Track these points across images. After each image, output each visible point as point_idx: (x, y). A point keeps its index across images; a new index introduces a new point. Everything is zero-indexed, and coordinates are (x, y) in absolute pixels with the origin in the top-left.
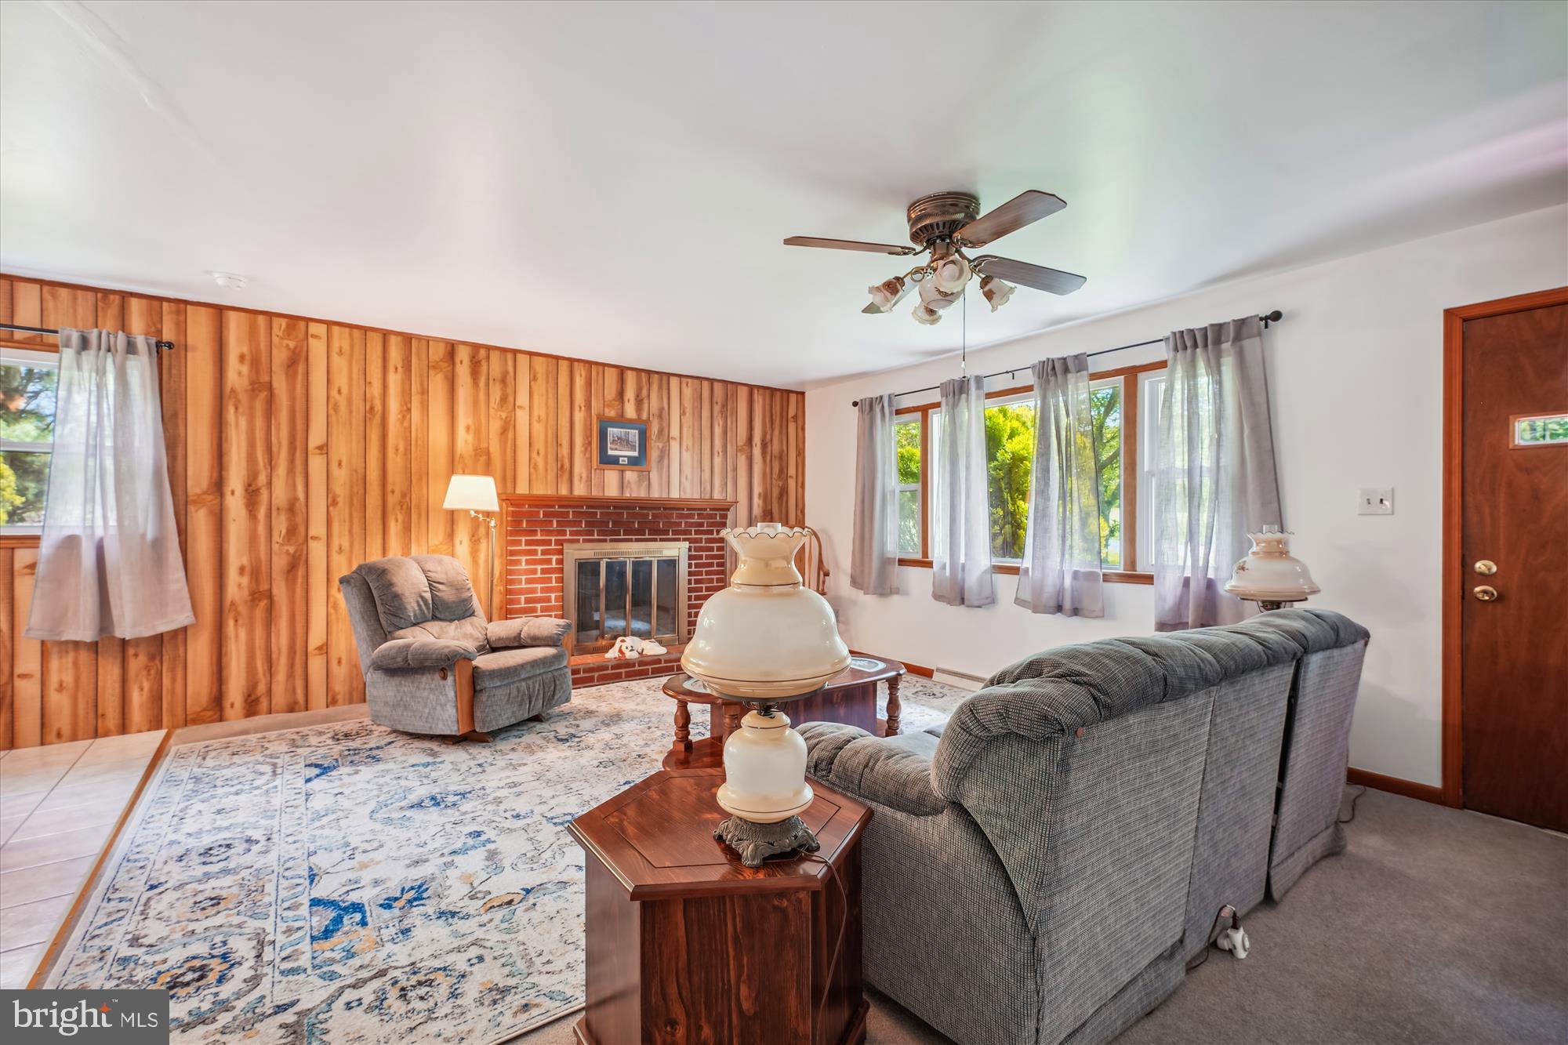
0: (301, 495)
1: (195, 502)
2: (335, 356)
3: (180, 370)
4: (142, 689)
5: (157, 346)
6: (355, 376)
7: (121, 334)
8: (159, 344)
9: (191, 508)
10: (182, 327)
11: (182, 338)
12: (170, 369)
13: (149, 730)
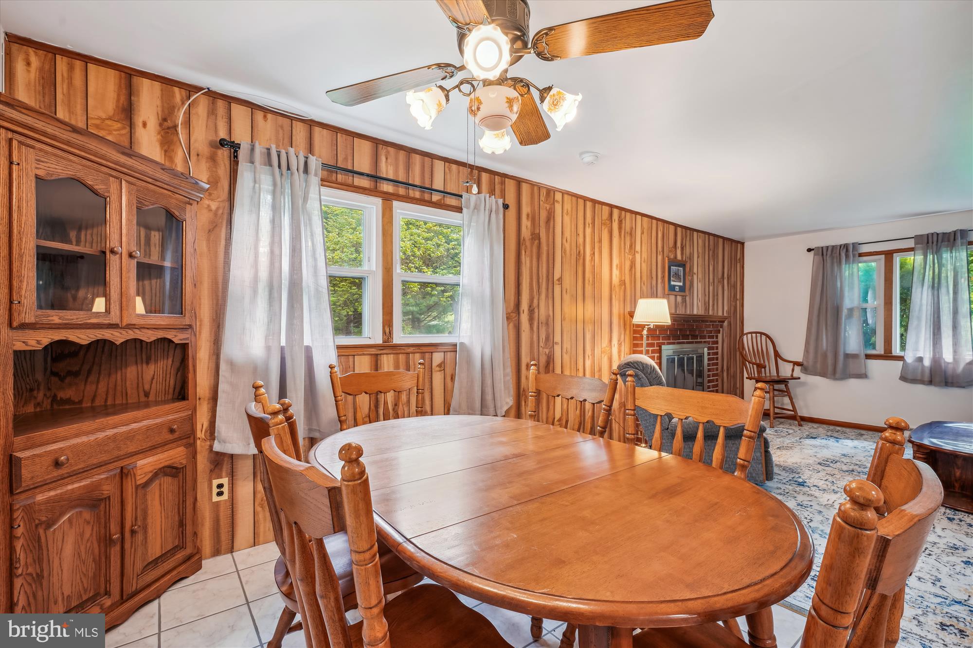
0: (551, 314)
1: (508, 319)
2: (565, 215)
6: (573, 230)
8: (503, 206)
10: (503, 194)
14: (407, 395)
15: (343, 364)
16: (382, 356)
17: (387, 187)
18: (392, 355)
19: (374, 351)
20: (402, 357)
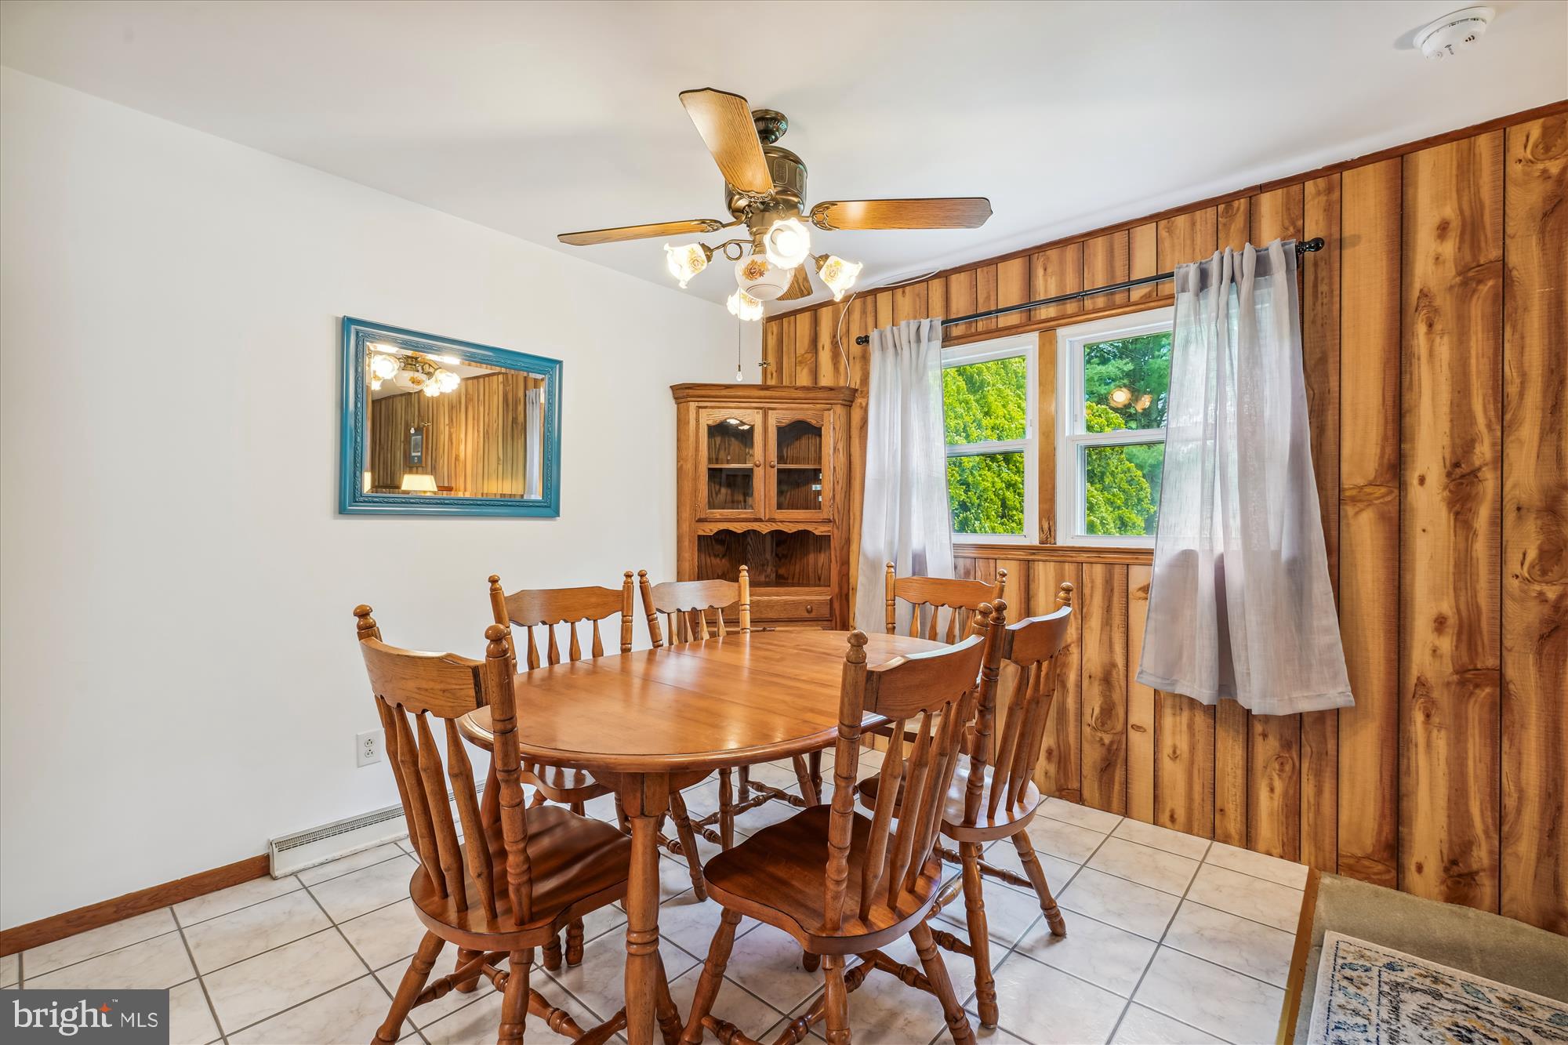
1: (1354, 500)
3: (1331, 284)
4: (1272, 790)
5: (1298, 251)
7: (1248, 248)
8: (1300, 249)
9: (1349, 510)
10: (1335, 212)
11: (1335, 229)
12: (1315, 286)
13: (1282, 857)
14: (1077, 629)
15: (982, 569)
16: (1036, 563)
17: (1047, 312)
18: (1052, 563)
19: (1021, 555)
20: (1069, 569)
